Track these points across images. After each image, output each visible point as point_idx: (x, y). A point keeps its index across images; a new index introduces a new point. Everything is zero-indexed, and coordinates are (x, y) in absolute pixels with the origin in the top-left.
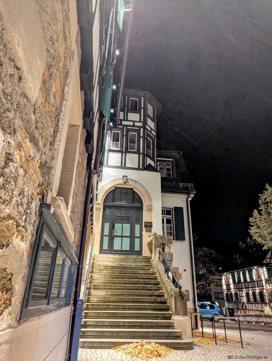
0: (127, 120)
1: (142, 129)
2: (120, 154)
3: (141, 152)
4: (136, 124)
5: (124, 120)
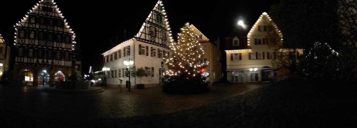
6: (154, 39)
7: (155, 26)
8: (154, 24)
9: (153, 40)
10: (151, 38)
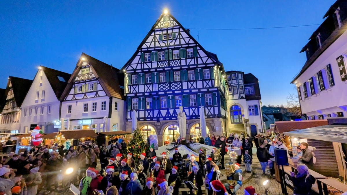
0: (232, 83)
1: (238, 85)
2: (232, 96)
3: (238, 93)
4: (236, 84)
5: (231, 83)
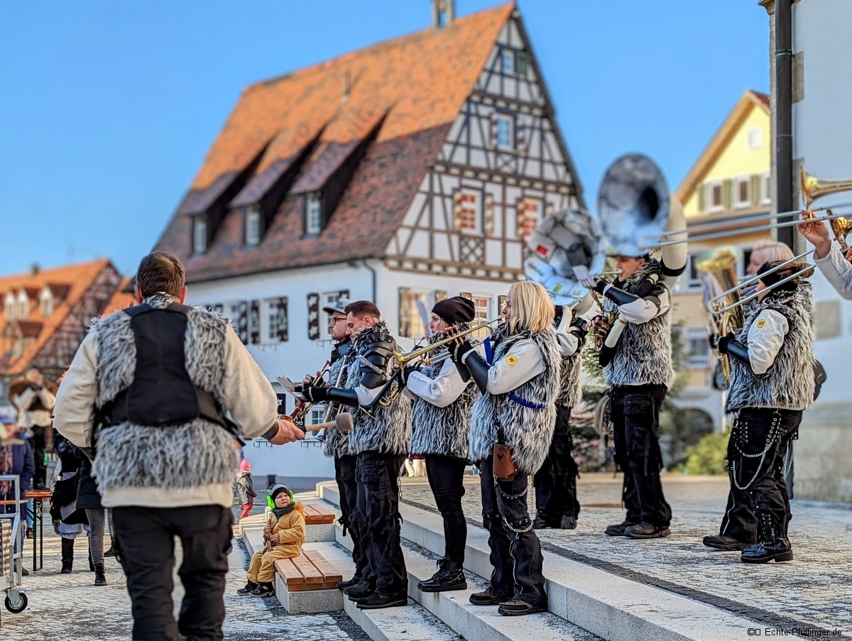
6: (478, 252)
7: (484, 182)
8: (477, 171)
9: (472, 259)
10: (461, 248)
